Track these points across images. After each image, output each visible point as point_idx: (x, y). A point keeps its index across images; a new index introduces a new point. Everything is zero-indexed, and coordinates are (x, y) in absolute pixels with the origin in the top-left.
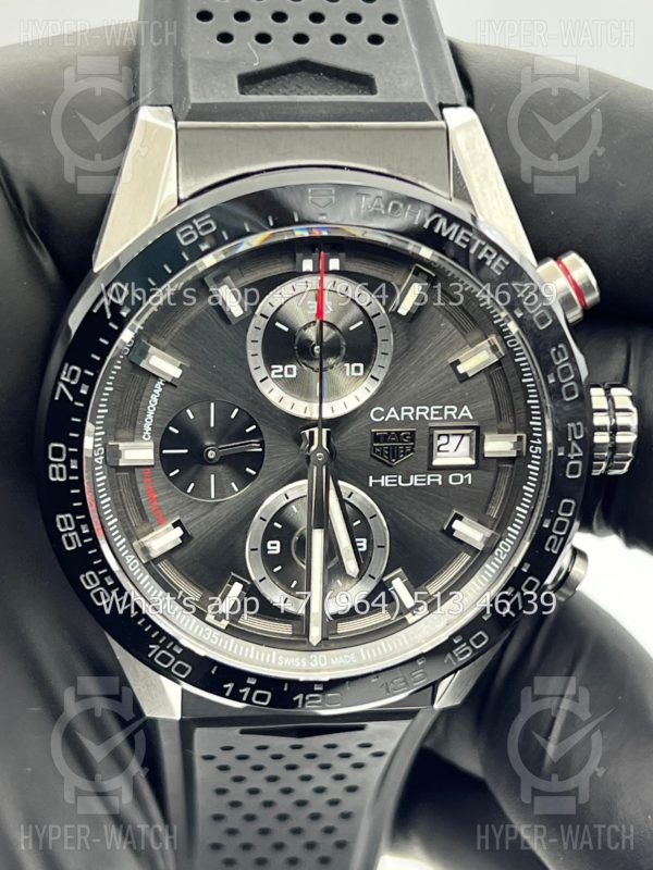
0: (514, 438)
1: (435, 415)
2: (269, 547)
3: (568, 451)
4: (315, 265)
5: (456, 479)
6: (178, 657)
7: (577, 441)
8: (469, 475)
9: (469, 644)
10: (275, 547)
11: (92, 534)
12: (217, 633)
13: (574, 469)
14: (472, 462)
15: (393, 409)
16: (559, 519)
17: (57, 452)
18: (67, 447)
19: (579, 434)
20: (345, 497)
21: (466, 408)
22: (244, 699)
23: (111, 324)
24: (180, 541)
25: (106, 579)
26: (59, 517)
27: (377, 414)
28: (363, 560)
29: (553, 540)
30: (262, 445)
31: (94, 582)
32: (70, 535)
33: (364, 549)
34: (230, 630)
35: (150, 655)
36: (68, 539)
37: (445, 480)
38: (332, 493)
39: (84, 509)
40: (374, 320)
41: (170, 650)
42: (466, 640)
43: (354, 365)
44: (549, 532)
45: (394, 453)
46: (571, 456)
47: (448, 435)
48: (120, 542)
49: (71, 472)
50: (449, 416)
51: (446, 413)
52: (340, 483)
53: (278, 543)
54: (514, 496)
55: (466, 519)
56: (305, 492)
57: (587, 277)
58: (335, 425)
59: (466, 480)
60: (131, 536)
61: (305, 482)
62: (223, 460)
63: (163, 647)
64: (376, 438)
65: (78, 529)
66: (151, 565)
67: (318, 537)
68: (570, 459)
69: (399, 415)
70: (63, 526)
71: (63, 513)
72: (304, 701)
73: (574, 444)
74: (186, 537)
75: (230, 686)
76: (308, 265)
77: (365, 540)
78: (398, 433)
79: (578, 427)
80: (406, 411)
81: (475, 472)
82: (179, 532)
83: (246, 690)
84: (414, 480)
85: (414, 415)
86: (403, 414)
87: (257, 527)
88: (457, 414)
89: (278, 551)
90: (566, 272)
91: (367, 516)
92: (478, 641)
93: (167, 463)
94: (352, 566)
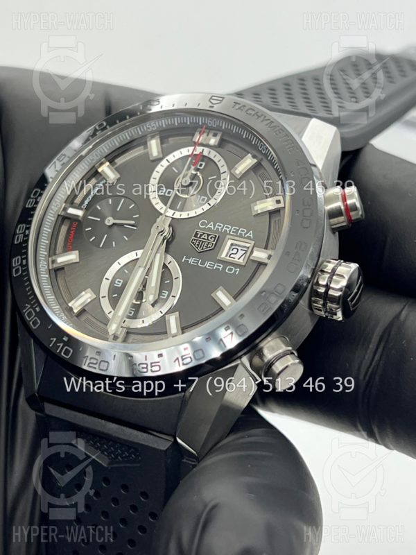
0: (270, 252)
1: (233, 232)
2: (116, 282)
5: (230, 270)
6: (36, 314)
8: (238, 270)
10: (119, 283)
14: (243, 263)
15: (212, 223)
20: (166, 263)
21: (251, 231)
22: (59, 350)
27: (203, 223)
37: (224, 269)
40: (222, 175)
43: (203, 197)
45: (201, 245)
50: (241, 234)
51: (240, 232)
53: (122, 281)
59: (235, 271)
69: (214, 227)
75: (54, 340)
77: (167, 293)
78: (209, 235)
80: (218, 225)
81: (242, 269)
83: (61, 345)
84: (207, 264)
85: (222, 229)
86: (217, 227)
87: (115, 267)
88: (245, 234)
89: (120, 286)
91: (174, 277)
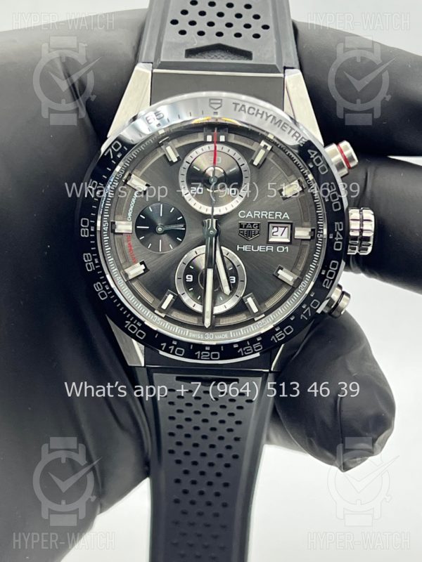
0: (310, 230)
1: (271, 216)
2: (187, 278)
3: (335, 236)
4: (213, 138)
5: (281, 249)
6: (139, 328)
7: (340, 232)
8: (287, 248)
9: (283, 332)
10: (190, 278)
11: (100, 263)
12: (160, 319)
13: (338, 246)
14: (288, 241)
16: (330, 271)
17: (85, 223)
18: (90, 220)
19: (341, 228)
20: (224, 254)
21: (286, 213)
22: (171, 352)
23: (113, 162)
24: (143, 272)
25: (106, 286)
26: (84, 254)
27: (242, 214)
28: (233, 287)
29: (326, 282)
30: (185, 227)
31: (100, 288)
32: (90, 264)
33: (234, 282)
34: (166, 318)
35: (126, 326)
36: (89, 266)
37: (275, 249)
38: (218, 252)
39: (97, 251)
40: (242, 167)
41: (136, 324)
42: (282, 329)
44: (324, 277)
45: (249, 234)
46: (337, 239)
47: (277, 227)
48: (114, 270)
49: (91, 233)
50: (278, 217)
51: (276, 215)
52: (222, 248)
53: (191, 276)
54: (310, 260)
55: (284, 269)
56: (204, 251)
57: (351, 153)
58: (220, 219)
59: (286, 250)
60: (120, 268)
61: (204, 246)
62: (165, 232)
63: (132, 322)
64: (241, 226)
65: (93, 261)
66: (129, 283)
67: (210, 273)
68: (336, 241)
69: (253, 215)
70: (86, 259)
71: (87, 253)
72: (201, 355)
73: (338, 233)
74: (146, 270)
75: (164, 344)
76: (209, 138)
77: (234, 278)
78: (252, 224)
79: (340, 225)
80: (256, 213)
81: (290, 246)
82: (143, 267)
83: (172, 347)
84: (260, 248)
85: (260, 215)
86: (255, 215)
87: (181, 267)
88: (282, 216)
89: (191, 280)
90: (342, 152)
91: (236, 265)
92: (289, 330)
93: (139, 233)
94: (227, 290)
